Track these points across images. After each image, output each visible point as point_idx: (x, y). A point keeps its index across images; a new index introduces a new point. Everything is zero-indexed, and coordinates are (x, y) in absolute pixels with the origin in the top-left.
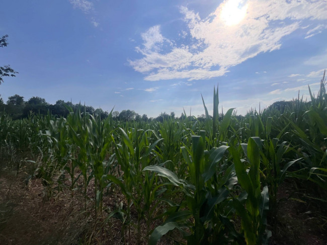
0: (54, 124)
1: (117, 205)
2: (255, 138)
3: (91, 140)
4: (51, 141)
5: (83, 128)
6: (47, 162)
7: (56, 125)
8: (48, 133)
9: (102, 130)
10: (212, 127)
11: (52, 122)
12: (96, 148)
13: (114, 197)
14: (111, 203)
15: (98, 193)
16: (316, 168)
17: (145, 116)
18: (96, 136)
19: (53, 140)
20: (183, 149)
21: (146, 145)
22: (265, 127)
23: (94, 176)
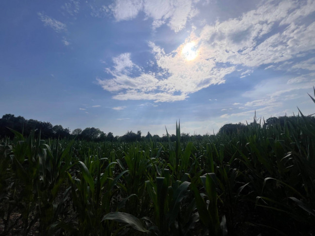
2: (211, 174)
3: (41, 174)
5: (34, 158)
9: (59, 161)
10: (175, 158)
12: (47, 183)
16: (259, 197)
17: (110, 134)
18: (49, 169)
20: (148, 183)
21: (109, 177)
22: (219, 152)
23: (39, 220)
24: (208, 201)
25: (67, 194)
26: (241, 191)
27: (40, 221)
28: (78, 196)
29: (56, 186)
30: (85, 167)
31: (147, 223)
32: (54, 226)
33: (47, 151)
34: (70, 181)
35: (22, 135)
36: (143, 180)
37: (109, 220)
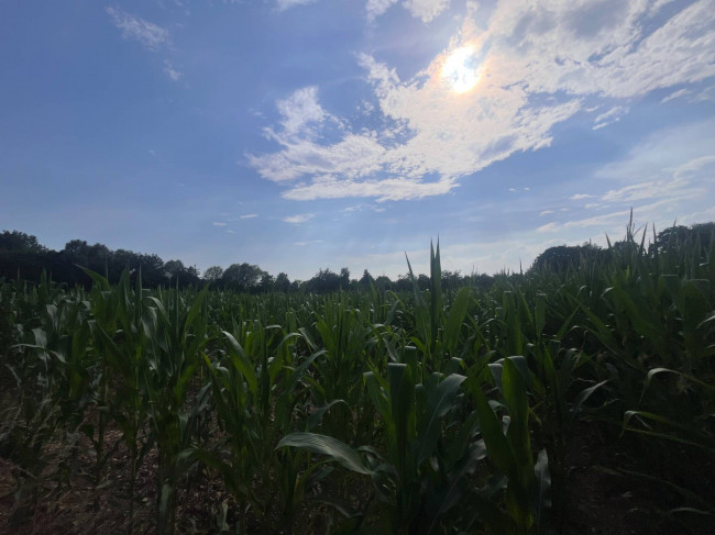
0: (58, 314)
1: (213, 511)
2: (516, 359)
3: (151, 357)
4: (44, 357)
5: (133, 327)
6: (33, 421)
7: (63, 317)
8: (40, 336)
9: (181, 332)
10: (429, 325)
11: (51, 309)
12: (164, 374)
13: (206, 490)
14: (198, 507)
15: (166, 491)
16: (633, 413)
17: (282, 277)
18: (166, 346)
19: (53, 357)
20: (370, 377)
21: (286, 364)
22: (533, 312)
23: (156, 444)
24: (506, 419)
25: (204, 396)
26: (586, 398)
27: (159, 446)
28: (226, 401)
29: (181, 380)
30: (236, 343)
31: (370, 459)
32: (185, 454)
33: (158, 311)
34: (208, 372)
35: (106, 281)
36: (359, 369)
37: (292, 448)
